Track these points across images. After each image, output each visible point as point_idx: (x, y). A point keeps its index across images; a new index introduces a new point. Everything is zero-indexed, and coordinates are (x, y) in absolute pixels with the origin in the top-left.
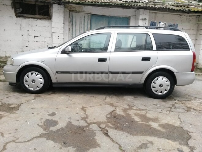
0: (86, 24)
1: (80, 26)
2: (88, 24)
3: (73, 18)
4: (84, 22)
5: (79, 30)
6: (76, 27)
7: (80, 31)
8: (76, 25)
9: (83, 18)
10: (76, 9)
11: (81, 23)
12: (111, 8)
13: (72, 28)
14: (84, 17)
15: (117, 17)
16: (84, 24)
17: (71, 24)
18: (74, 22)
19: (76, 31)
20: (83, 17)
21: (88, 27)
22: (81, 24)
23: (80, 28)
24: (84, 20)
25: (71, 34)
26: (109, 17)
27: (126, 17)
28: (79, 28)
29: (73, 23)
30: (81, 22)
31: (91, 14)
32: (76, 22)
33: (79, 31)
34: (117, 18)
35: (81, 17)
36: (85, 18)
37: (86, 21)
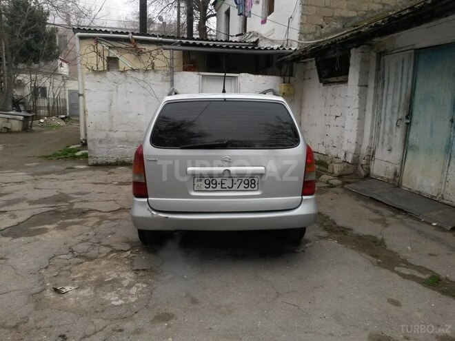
0: (405, 77)
1: (394, 86)
2: (408, 78)
3: (386, 69)
4: (402, 73)
5: (391, 96)
6: (387, 90)
7: (393, 99)
8: (388, 86)
9: (401, 65)
13: (382, 94)
14: (403, 62)
16: (402, 80)
17: (381, 83)
18: (386, 78)
19: (387, 99)
21: (407, 87)
22: (398, 79)
23: (394, 91)
24: (403, 68)
28: (392, 92)
29: (384, 82)
30: (398, 74)
32: (389, 78)
35: (397, 64)
36: (405, 62)
37: (405, 70)
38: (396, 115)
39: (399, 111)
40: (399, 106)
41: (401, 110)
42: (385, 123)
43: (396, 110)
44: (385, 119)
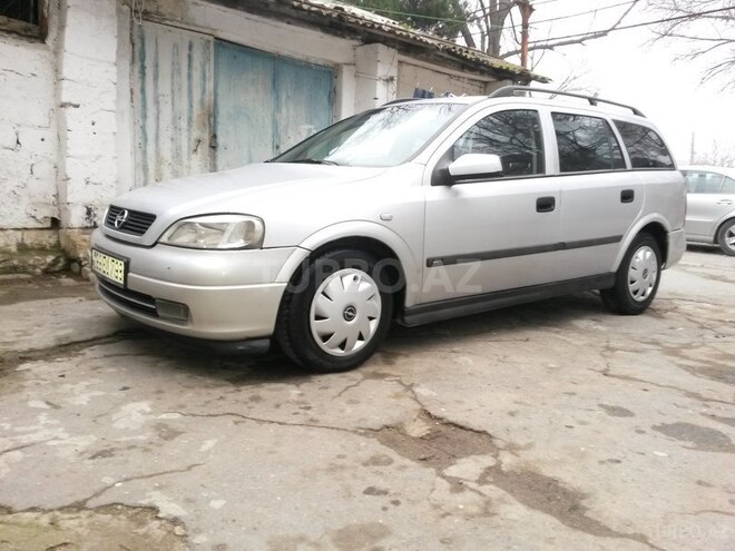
0: (197, 75)
1: (173, 84)
2: (204, 77)
3: (146, 47)
4: (190, 66)
5: (169, 99)
6: (156, 86)
7: (173, 104)
8: (156, 78)
9: (186, 52)
10: (161, 10)
11: (175, 72)
12: (289, 23)
13: (143, 91)
14: (190, 48)
15: (300, 61)
16: (190, 76)
17: (137, 68)
18: (149, 63)
19: (157, 102)
20: (187, 45)
21: (204, 91)
22: (179, 73)
23: (173, 91)
24: (190, 57)
25: (139, 117)
26: (274, 58)
27: (324, 66)
28: (169, 92)
29: (143, 68)
30: (179, 64)
31: (216, 38)
32: (157, 66)
33: (170, 103)
34: (300, 66)
35: (175, 45)
36: (194, 49)
37: (196, 64)
38: (185, 134)
39: (190, 125)
40: (190, 119)
41: (195, 126)
42: (157, 145)
43: (184, 124)
44: (157, 138)
